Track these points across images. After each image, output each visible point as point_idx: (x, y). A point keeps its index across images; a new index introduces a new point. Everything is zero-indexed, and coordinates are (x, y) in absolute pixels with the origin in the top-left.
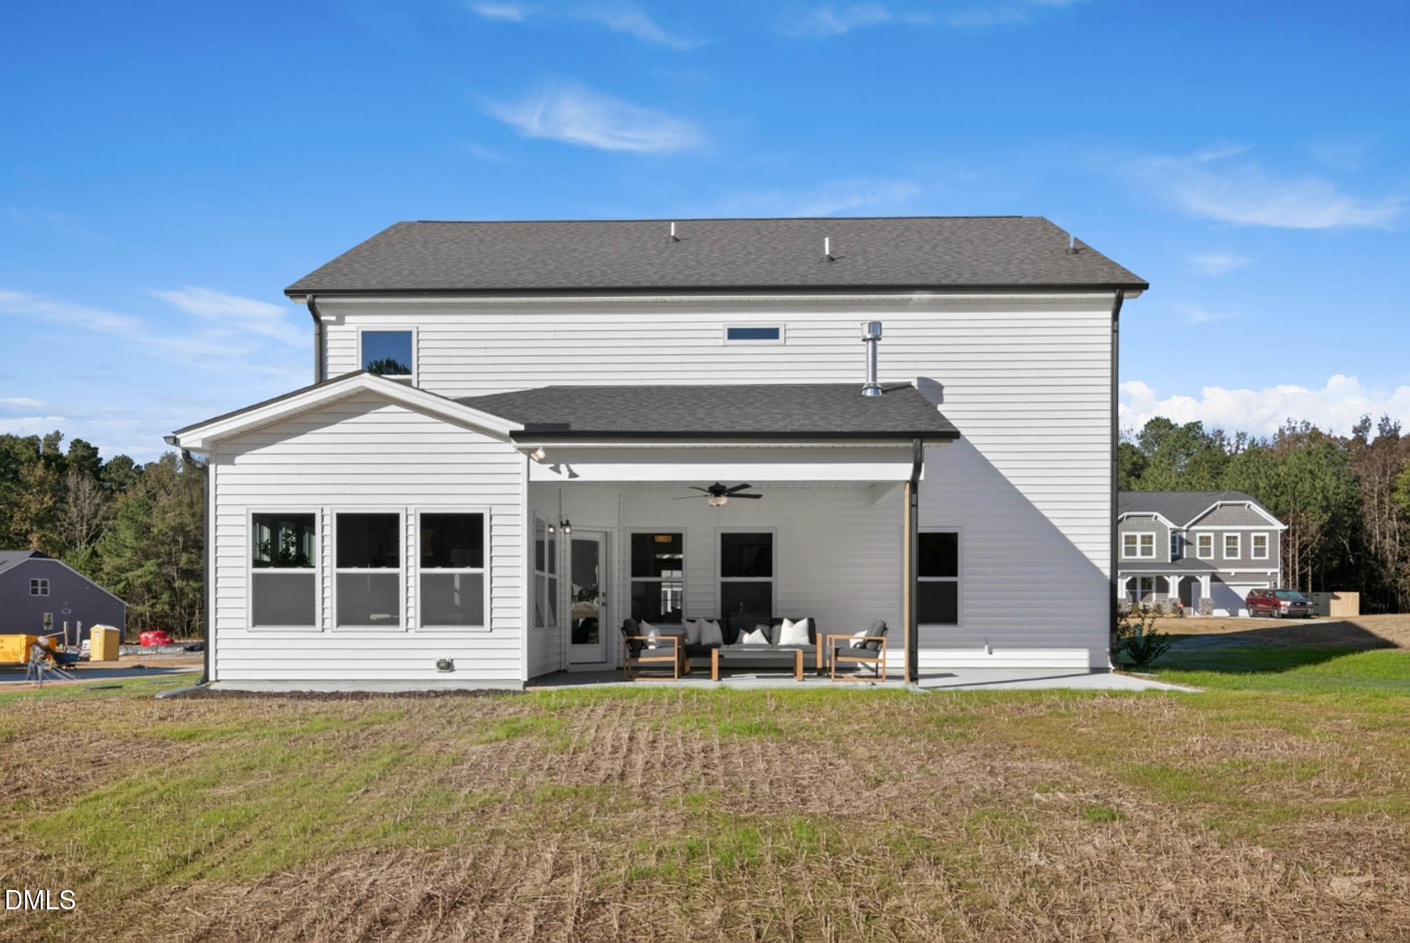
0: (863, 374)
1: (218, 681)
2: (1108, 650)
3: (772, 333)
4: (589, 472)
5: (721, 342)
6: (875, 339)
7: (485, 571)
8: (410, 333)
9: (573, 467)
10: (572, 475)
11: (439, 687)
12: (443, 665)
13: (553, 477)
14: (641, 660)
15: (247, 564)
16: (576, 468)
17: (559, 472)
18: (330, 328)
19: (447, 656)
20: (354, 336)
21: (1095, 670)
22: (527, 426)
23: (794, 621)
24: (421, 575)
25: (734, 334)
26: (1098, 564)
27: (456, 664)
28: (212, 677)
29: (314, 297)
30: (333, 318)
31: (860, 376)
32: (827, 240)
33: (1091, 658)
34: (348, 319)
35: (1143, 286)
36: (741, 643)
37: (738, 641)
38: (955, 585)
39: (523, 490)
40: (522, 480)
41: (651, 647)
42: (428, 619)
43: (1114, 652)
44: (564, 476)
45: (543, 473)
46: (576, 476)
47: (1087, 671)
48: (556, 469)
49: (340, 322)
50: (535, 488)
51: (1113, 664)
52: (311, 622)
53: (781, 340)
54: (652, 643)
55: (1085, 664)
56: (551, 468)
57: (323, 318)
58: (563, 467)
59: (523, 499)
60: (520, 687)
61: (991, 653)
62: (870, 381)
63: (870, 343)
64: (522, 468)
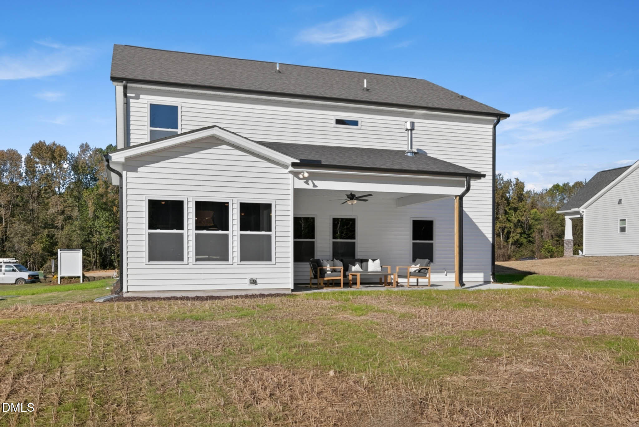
0: (406, 146)
1: (128, 292)
2: (491, 273)
3: (355, 123)
4: (322, 185)
5: (333, 125)
6: (412, 129)
7: (272, 233)
8: (176, 107)
9: (315, 182)
10: (314, 186)
11: (250, 293)
12: (252, 281)
13: (305, 186)
14: (326, 279)
15: (146, 228)
16: (316, 182)
17: (308, 184)
18: (131, 100)
19: (254, 277)
20: (146, 106)
21: (486, 282)
22: (301, 160)
23: (374, 260)
24: (240, 234)
25: (339, 122)
26: (487, 235)
27: (258, 281)
28: (125, 290)
29: (127, 83)
30: (134, 95)
31: (405, 147)
32: (365, 81)
33: (485, 276)
34: (142, 96)
35: (508, 116)
36: (351, 271)
37: (349, 269)
38: (432, 244)
39: (291, 192)
40: (291, 188)
41: (328, 273)
42: (244, 257)
43: (493, 274)
44: (310, 187)
45: (301, 185)
46: (317, 187)
47: (483, 283)
48: (307, 183)
49: (137, 98)
50: (297, 192)
51: (493, 280)
52: (182, 259)
53: (359, 127)
54: (328, 271)
55: (482, 279)
56: (304, 182)
57: (128, 95)
58: (310, 182)
59: (291, 197)
60: (290, 292)
61: (446, 275)
62: (410, 149)
63: (410, 131)
64: (291, 181)
